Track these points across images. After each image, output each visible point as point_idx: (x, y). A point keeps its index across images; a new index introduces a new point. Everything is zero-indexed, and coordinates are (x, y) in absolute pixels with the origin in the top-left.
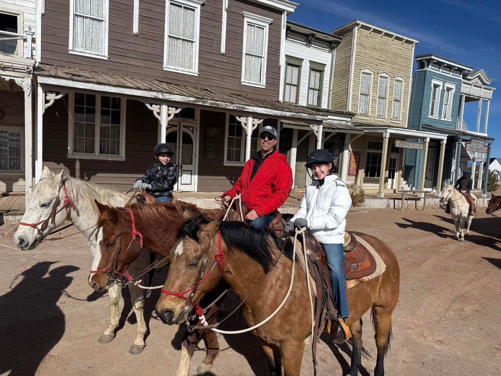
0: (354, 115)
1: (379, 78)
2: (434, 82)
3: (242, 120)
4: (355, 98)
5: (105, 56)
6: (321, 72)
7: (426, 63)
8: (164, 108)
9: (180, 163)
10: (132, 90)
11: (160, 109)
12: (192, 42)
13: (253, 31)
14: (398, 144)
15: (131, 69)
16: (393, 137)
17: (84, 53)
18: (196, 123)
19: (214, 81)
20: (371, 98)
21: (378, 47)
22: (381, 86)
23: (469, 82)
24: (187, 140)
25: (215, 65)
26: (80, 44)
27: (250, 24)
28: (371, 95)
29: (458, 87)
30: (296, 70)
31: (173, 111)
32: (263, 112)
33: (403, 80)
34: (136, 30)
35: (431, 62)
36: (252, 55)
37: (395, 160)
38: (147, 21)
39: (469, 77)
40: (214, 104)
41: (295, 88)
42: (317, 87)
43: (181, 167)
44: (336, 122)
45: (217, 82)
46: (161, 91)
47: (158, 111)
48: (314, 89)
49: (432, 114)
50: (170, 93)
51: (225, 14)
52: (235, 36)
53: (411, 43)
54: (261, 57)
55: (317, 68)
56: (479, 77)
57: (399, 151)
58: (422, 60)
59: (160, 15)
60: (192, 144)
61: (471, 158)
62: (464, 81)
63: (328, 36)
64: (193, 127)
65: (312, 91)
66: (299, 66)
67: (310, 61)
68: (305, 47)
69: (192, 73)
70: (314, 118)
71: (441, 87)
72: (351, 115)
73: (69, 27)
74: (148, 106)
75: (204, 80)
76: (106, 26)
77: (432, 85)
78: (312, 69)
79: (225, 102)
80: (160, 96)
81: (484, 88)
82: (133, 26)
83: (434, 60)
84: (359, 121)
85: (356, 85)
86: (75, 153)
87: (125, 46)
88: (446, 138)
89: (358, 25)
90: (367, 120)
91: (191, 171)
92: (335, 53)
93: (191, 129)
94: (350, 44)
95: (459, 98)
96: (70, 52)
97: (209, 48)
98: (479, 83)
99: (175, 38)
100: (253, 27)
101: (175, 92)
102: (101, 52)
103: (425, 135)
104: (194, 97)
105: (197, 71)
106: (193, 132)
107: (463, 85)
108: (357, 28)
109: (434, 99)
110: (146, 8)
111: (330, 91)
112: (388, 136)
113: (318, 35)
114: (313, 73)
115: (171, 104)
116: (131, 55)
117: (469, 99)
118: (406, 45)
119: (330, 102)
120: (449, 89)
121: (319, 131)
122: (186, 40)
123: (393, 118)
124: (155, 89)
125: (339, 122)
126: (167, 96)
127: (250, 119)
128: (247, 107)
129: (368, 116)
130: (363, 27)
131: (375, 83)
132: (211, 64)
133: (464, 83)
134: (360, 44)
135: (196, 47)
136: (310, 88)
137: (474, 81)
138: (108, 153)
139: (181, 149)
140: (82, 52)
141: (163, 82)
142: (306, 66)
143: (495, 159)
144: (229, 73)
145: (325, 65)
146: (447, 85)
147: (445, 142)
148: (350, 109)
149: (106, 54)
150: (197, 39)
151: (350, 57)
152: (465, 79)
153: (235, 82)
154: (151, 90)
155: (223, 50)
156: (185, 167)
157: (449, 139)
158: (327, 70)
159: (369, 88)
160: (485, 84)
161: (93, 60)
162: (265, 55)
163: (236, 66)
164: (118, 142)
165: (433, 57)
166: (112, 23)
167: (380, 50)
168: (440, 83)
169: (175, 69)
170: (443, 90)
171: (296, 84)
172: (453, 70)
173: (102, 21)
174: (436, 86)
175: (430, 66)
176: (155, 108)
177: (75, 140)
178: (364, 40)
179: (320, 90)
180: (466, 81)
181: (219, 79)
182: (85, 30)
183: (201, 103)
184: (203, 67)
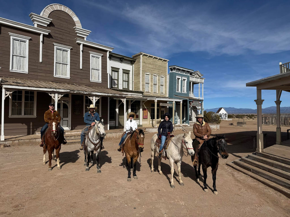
0: (143, 92)
1: (153, 76)
2: (177, 77)
3: (91, 98)
4: (143, 85)
5: (27, 72)
6: (128, 74)
7: (173, 69)
8: (56, 95)
9: (62, 117)
10: (43, 89)
11: (54, 95)
12: (67, 65)
13: (94, 59)
14: (161, 104)
15: (39, 77)
16: (159, 102)
17: (17, 71)
18: (70, 99)
19: (78, 81)
20: (150, 85)
21: (152, 63)
22: (154, 80)
23: (193, 76)
24: (65, 106)
25: (77, 74)
26: (15, 68)
27: (92, 56)
28: (150, 84)
29: (188, 78)
30: (116, 73)
31: (60, 96)
32: (99, 94)
33: (164, 76)
34: (41, 60)
35: (175, 69)
36: (95, 69)
37: (163, 111)
38: (46, 57)
39: (193, 74)
40: (78, 92)
41: (117, 81)
42: (127, 80)
43: (63, 119)
44: (135, 96)
45: (79, 81)
46: (56, 88)
47: (54, 96)
48: (125, 81)
49: (178, 90)
50: (59, 89)
51: (81, 53)
52: (87, 61)
53: (166, 61)
54: (99, 70)
55: (126, 72)
56: (197, 74)
57: (165, 107)
58: (171, 68)
59: (52, 54)
60: (68, 108)
61: (198, 109)
62: (191, 76)
63: (130, 59)
64: (68, 101)
65: (125, 82)
66: (118, 72)
67: (123, 69)
68: (120, 63)
69: (67, 77)
70: (122, 96)
71: (181, 79)
72: (142, 93)
73: (10, 60)
74: (50, 94)
75: (73, 80)
76: (27, 59)
77: (177, 78)
78: (124, 73)
79: (83, 91)
80: (55, 90)
81: (200, 79)
82: (39, 59)
83: (176, 68)
84: (146, 95)
85: (143, 80)
86: (12, 115)
87: (36, 68)
88: (182, 101)
89: (142, 54)
90: (149, 94)
91: (68, 120)
92: (133, 65)
93: (67, 102)
94: (139, 62)
95: (189, 83)
96: (10, 71)
97: (75, 67)
98: (198, 76)
99: (59, 63)
100: (94, 58)
101: (61, 88)
102: (25, 70)
103: (173, 100)
104: (69, 90)
105: (69, 77)
106: (68, 103)
107: (190, 77)
108: (141, 56)
109: (178, 84)
110: (45, 51)
111: (133, 82)
112: (157, 101)
113: (125, 58)
114: (124, 74)
115: (59, 93)
116: (39, 71)
117: (194, 83)
118: (164, 62)
119: (133, 87)
120: (184, 80)
121: (124, 101)
122: (64, 64)
123: (161, 93)
124: (53, 88)
125: (137, 96)
126: (58, 90)
127: (94, 98)
128: (92, 93)
129: (150, 93)
130: (144, 55)
131: (152, 78)
132: (76, 73)
133: (191, 77)
134: (144, 62)
135: (69, 67)
136: (123, 81)
137: (196, 76)
138: (28, 115)
139: (62, 111)
140: (16, 71)
141: (54, 82)
142: (121, 72)
143: (222, 108)
144: (84, 77)
145: (130, 71)
146: (183, 78)
147: (181, 103)
148: (141, 90)
149: (27, 71)
150: (69, 63)
151: (140, 67)
152: (191, 75)
153: (87, 81)
154: (51, 88)
155: (81, 68)
156: (64, 119)
157: (183, 101)
158: (131, 73)
159: (149, 81)
160: (200, 77)
161: (21, 74)
162: (100, 69)
163: (87, 74)
164: (33, 109)
165: (175, 67)
166: (30, 58)
167: (153, 64)
168: (180, 77)
169: (59, 76)
170: (182, 81)
171: (117, 79)
172: (185, 72)
173: (25, 57)
174: (178, 79)
175: (175, 71)
176: (52, 95)
177: (12, 109)
178: (145, 61)
179: (128, 82)
180: (192, 76)
181: (80, 80)
182: (17, 61)
183: (72, 92)
184: (72, 75)
